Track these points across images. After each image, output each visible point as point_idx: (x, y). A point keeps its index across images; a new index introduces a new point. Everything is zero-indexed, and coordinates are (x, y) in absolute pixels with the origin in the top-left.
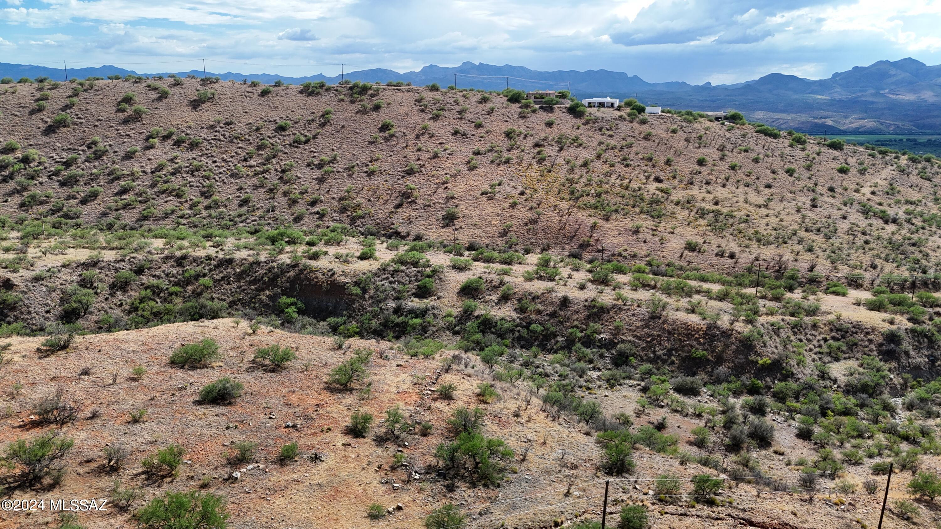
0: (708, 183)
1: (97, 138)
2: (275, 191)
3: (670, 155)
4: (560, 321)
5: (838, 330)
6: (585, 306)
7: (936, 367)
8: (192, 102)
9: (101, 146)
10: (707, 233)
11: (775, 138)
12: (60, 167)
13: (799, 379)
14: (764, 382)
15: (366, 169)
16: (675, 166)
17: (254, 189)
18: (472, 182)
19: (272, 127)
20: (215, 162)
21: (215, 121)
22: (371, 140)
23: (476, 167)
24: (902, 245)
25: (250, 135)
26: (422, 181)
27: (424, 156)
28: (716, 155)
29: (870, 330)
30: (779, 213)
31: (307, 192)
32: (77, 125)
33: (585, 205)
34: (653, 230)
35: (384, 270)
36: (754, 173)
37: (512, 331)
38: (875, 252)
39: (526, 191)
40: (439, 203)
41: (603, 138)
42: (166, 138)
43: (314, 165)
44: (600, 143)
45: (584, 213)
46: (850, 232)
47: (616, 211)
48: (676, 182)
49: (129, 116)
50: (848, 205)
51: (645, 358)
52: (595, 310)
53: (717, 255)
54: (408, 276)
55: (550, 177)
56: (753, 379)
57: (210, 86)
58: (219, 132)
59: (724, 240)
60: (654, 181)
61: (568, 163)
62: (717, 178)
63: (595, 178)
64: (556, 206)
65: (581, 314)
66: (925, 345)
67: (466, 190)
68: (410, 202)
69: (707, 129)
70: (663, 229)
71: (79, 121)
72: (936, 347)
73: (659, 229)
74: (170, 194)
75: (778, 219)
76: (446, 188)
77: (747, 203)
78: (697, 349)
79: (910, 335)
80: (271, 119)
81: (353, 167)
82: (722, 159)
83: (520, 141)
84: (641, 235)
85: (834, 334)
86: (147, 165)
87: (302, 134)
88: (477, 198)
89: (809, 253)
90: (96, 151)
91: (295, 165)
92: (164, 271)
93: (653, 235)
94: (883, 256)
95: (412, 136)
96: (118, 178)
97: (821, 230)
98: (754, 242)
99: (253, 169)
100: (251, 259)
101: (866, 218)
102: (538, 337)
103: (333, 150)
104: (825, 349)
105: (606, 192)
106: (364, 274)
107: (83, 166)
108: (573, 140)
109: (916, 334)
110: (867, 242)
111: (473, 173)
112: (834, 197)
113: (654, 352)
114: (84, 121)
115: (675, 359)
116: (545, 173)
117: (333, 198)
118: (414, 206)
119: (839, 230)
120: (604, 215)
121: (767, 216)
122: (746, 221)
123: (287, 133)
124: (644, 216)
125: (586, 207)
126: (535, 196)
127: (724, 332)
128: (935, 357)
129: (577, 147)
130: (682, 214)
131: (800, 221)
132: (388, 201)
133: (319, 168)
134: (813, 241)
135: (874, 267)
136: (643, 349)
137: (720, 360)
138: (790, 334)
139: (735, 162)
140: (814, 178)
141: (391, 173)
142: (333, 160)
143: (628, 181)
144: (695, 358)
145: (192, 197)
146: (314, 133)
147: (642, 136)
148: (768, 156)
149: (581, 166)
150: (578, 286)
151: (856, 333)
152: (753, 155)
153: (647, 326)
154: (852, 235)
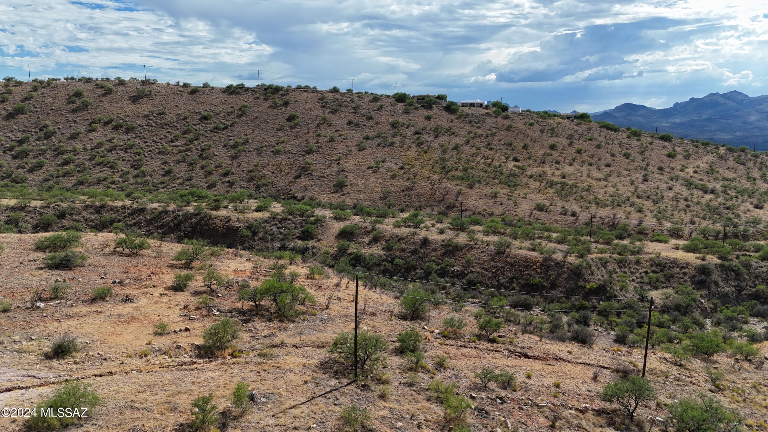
0: (557, 163)
1: (48, 122)
2: (194, 165)
3: (527, 141)
4: (420, 257)
5: (657, 265)
6: (442, 245)
7: (742, 296)
8: (132, 97)
9: (51, 128)
10: (554, 198)
11: (615, 132)
12: (14, 144)
13: (621, 300)
14: (591, 303)
15: (272, 149)
16: (531, 150)
17: (177, 164)
18: (360, 160)
19: (197, 117)
20: (147, 142)
21: (149, 112)
22: (278, 127)
23: (365, 149)
24: (717, 209)
25: (178, 123)
26: (319, 158)
27: (322, 139)
28: (565, 142)
29: (685, 265)
30: (615, 185)
31: (221, 166)
32: (33, 113)
33: (453, 177)
34: (508, 195)
35: (274, 218)
36: (596, 156)
37: (379, 265)
38: (695, 213)
39: (405, 166)
40: (332, 175)
41: (472, 129)
42: (106, 123)
43: (230, 146)
44: (470, 132)
45: (452, 183)
46: (674, 199)
47: (479, 182)
48: (531, 162)
49: (77, 107)
50: (674, 180)
51: (490, 285)
52: (451, 248)
53: (561, 214)
54: (294, 223)
55: (426, 157)
56: (581, 300)
57: (148, 86)
58: (152, 120)
59: (568, 204)
60: (512, 160)
61: (442, 146)
62: (565, 159)
63: (463, 157)
64: (429, 177)
65: (438, 251)
66: (733, 277)
67: (355, 165)
68: (307, 174)
69: (559, 123)
70: (517, 195)
71: (35, 109)
72: (742, 280)
73: (514, 195)
74: (105, 166)
75: (615, 189)
76: (338, 163)
77: (589, 177)
78: (535, 277)
79: (719, 269)
80: (197, 111)
81: (262, 147)
82: (570, 145)
83: (403, 130)
84: (498, 199)
85: (654, 268)
86: (88, 144)
87: (221, 123)
88: (364, 171)
89: (639, 213)
90: (47, 132)
91: (213, 146)
92: (83, 217)
93: (509, 199)
94: (701, 216)
95: (314, 125)
96: (62, 153)
97: (651, 197)
98: (593, 205)
99: (178, 148)
100: (160, 209)
101: (689, 190)
102: (401, 269)
103: (246, 135)
104: (646, 279)
105: (472, 168)
106: (256, 220)
107: (33, 144)
108: (447, 129)
109: (724, 268)
110: (688, 206)
111: (362, 153)
112: (662, 174)
113: (498, 281)
114: (39, 110)
115: (515, 286)
116: (422, 154)
117: (243, 171)
118: (311, 177)
119: (665, 197)
120: (469, 185)
121: (606, 187)
122: (588, 190)
123: (209, 121)
124: (501, 185)
125: (454, 178)
126: (412, 170)
127: (557, 263)
128: (741, 287)
129: (450, 135)
130: (534, 185)
131: (633, 191)
132: (289, 173)
133: (234, 148)
134: (643, 205)
135: (693, 223)
136: (489, 278)
137: (553, 286)
138: (616, 266)
139: (581, 147)
140: (646, 161)
141: (293, 152)
142: (246, 142)
143: (491, 160)
144: (532, 285)
145: (123, 168)
146: (231, 122)
147: (505, 127)
148: (608, 144)
149: (453, 149)
150: (439, 231)
151: (673, 267)
152: (595, 143)
153: (493, 260)
154: (676, 201)
